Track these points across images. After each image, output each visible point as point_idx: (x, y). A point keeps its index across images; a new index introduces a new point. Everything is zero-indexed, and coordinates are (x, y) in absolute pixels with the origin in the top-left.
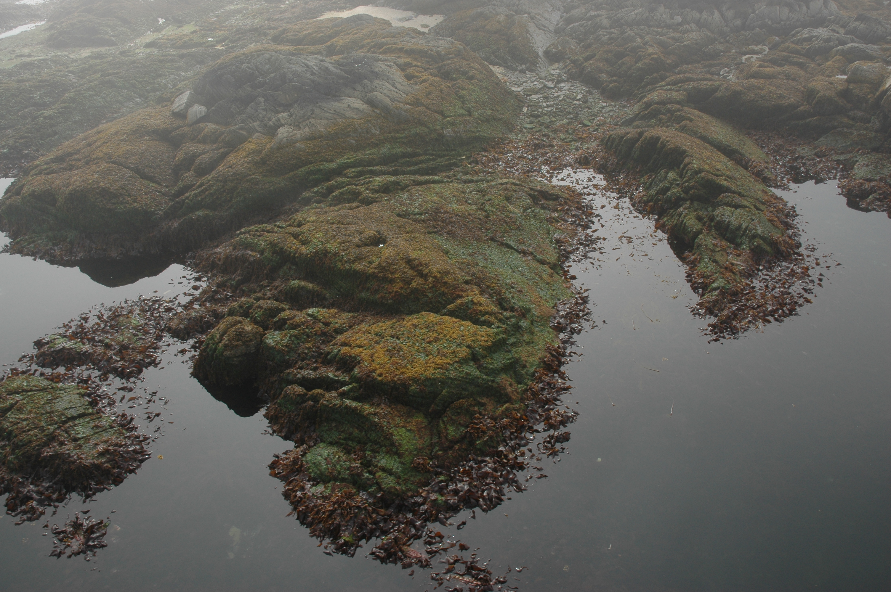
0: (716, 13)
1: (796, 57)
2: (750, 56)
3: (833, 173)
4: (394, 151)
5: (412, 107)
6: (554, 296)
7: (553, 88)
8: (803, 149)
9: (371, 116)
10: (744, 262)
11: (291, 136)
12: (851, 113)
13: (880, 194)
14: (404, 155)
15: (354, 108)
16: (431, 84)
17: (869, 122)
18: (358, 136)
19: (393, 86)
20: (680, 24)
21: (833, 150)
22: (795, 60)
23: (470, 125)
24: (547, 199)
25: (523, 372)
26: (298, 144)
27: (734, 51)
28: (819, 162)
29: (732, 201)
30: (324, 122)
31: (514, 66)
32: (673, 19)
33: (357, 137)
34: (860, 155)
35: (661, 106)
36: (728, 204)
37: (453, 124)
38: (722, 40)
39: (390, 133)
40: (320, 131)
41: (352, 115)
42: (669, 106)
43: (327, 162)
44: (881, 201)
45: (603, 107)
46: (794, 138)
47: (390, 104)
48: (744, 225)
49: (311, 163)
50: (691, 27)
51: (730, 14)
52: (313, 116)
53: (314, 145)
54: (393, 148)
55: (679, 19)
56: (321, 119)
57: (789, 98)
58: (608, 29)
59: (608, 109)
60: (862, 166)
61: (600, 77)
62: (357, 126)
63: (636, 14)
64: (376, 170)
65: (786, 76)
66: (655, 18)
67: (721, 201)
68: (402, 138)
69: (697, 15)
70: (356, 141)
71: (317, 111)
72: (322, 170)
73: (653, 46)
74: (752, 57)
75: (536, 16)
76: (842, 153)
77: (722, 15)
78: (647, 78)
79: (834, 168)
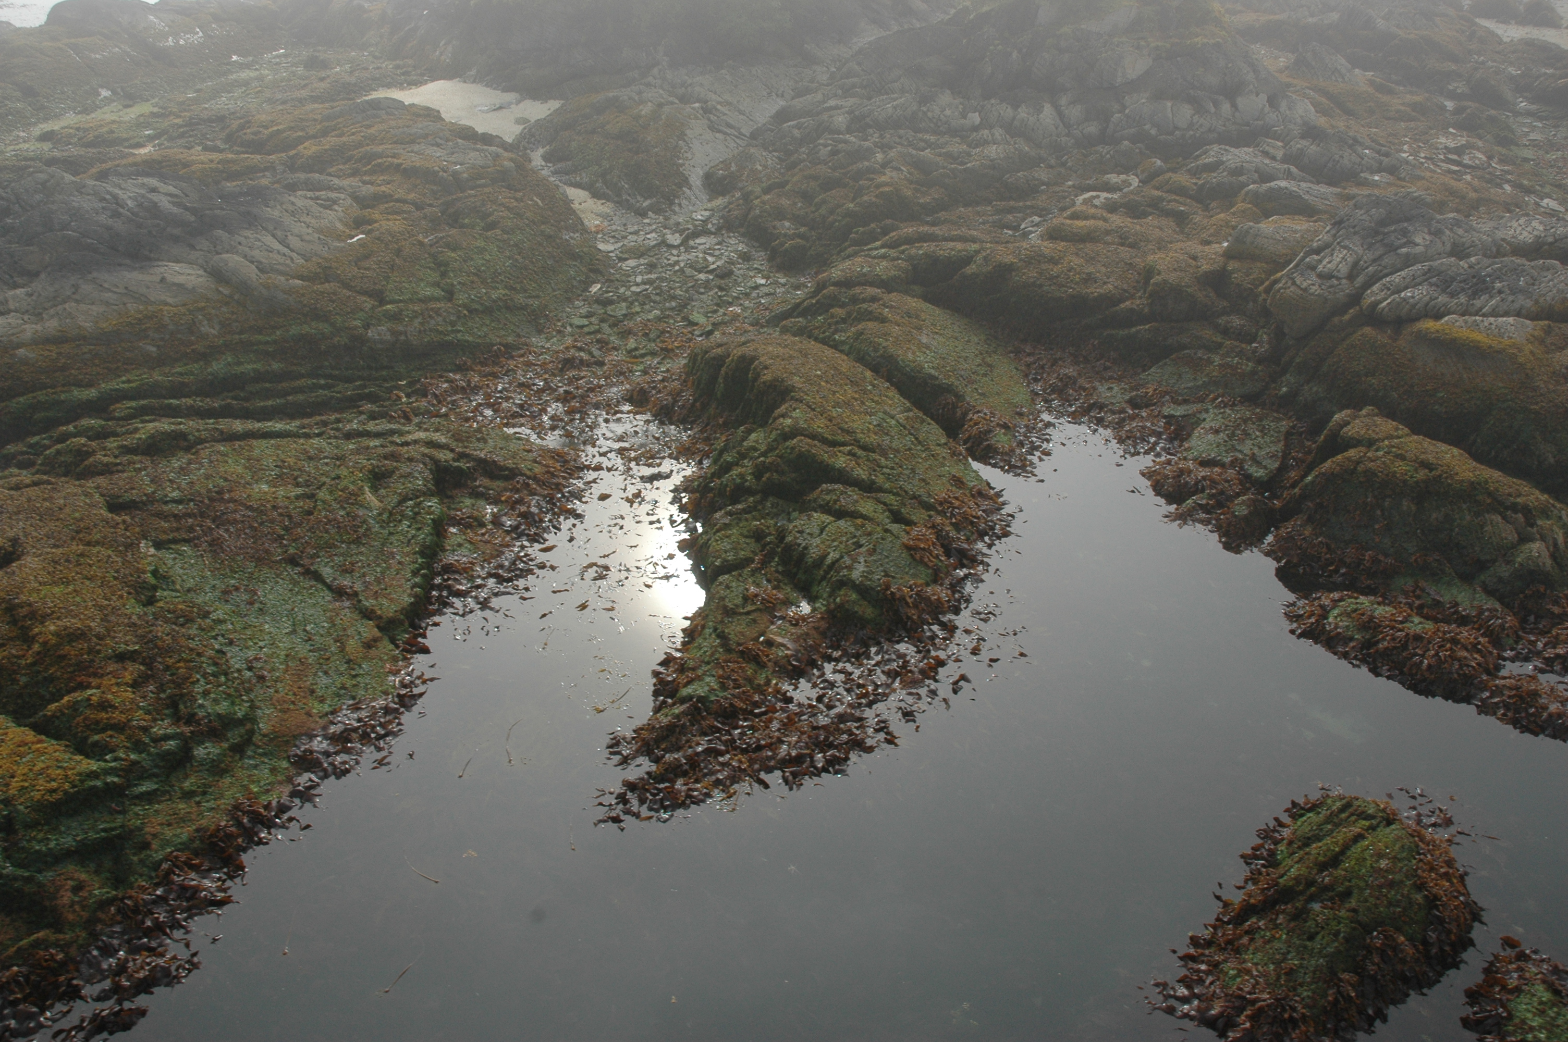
0: (1048, 111)
1: (1175, 200)
2: (1094, 194)
3: (1149, 442)
4: (240, 369)
5: (305, 283)
6: (345, 689)
7: (677, 247)
8: (1110, 389)
9: (208, 300)
10: (795, 641)
11: (13, 334)
12: (1222, 321)
13: (1211, 496)
14: (259, 377)
15: (175, 284)
16: (378, 239)
17: (1253, 340)
18: (167, 337)
19: (283, 242)
20: (975, 129)
21: (1167, 393)
22: (1173, 205)
23: (440, 319)
24: (493, 477)
25: (135, 859)
26: (22, 350)
27: (1070, 183)
28: (1132, 418)
29: (835, 502)
30: (96, 309)
31: (632, 201)
32: (965, 118)
33: (162, 339)
34: (1215, 407)
35: (843, 290)
36: (826, 509)
37: (396, 317)
38: (1053, 162)
39: (241, 333)
40: (80, 327)
41: (163, 298)
42: (858, 290)
43: (80, 386)
44: (1208, 512)
45: (757, 287)
46: (1108, 364)
47: (254, 277)
48: (833, 556)
49: (44, 387)
50: (993, 135)
51: (1075, 113)
52: (76, 297)
53: (60, 354)
54: (239, 363)
55: (975, 118)
56: (93, 304)
57: (1105, 283)
58: (839, 133)
59: (765, 290)
60: (1206, 433)
61: (774, 227)
62: (166, 319)
63: (895, 108)
64: (178, 406)
65: (1120, 237)
66: (930, 114)
67: (815, 500)
68: (267, 343)
69: (1007, 111)
70: (158, 347)
71: (86, 288)
72: (63, 402)
73: (900, 169)
74: (1098, 197)
75: (719, 107)
76: (1186, 402)
77: (1060, 114)
78: (857, 233)
79: (1154, 433)
